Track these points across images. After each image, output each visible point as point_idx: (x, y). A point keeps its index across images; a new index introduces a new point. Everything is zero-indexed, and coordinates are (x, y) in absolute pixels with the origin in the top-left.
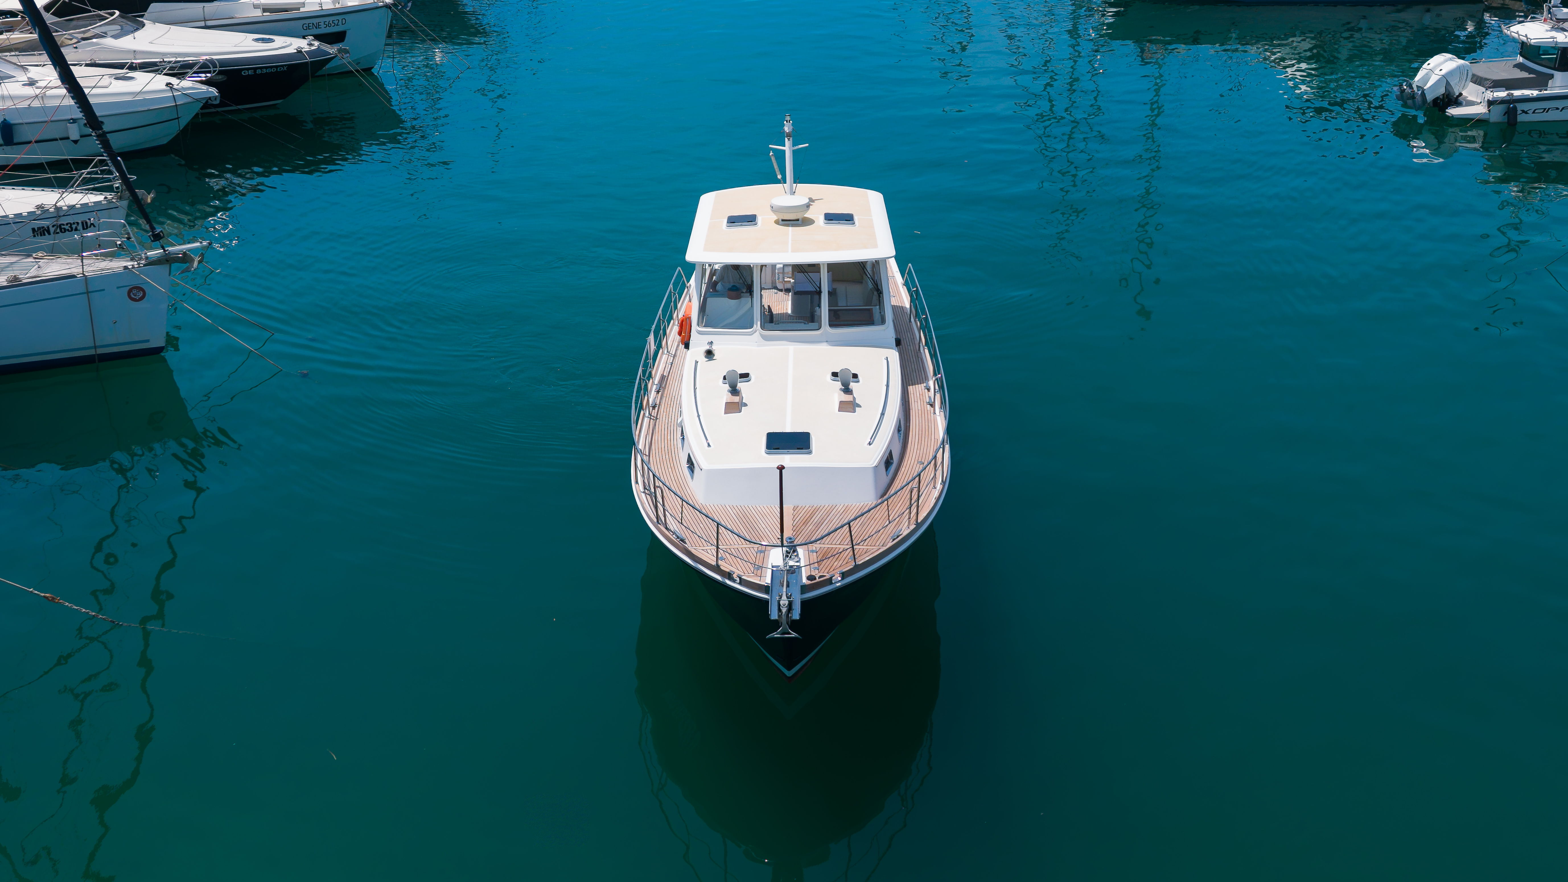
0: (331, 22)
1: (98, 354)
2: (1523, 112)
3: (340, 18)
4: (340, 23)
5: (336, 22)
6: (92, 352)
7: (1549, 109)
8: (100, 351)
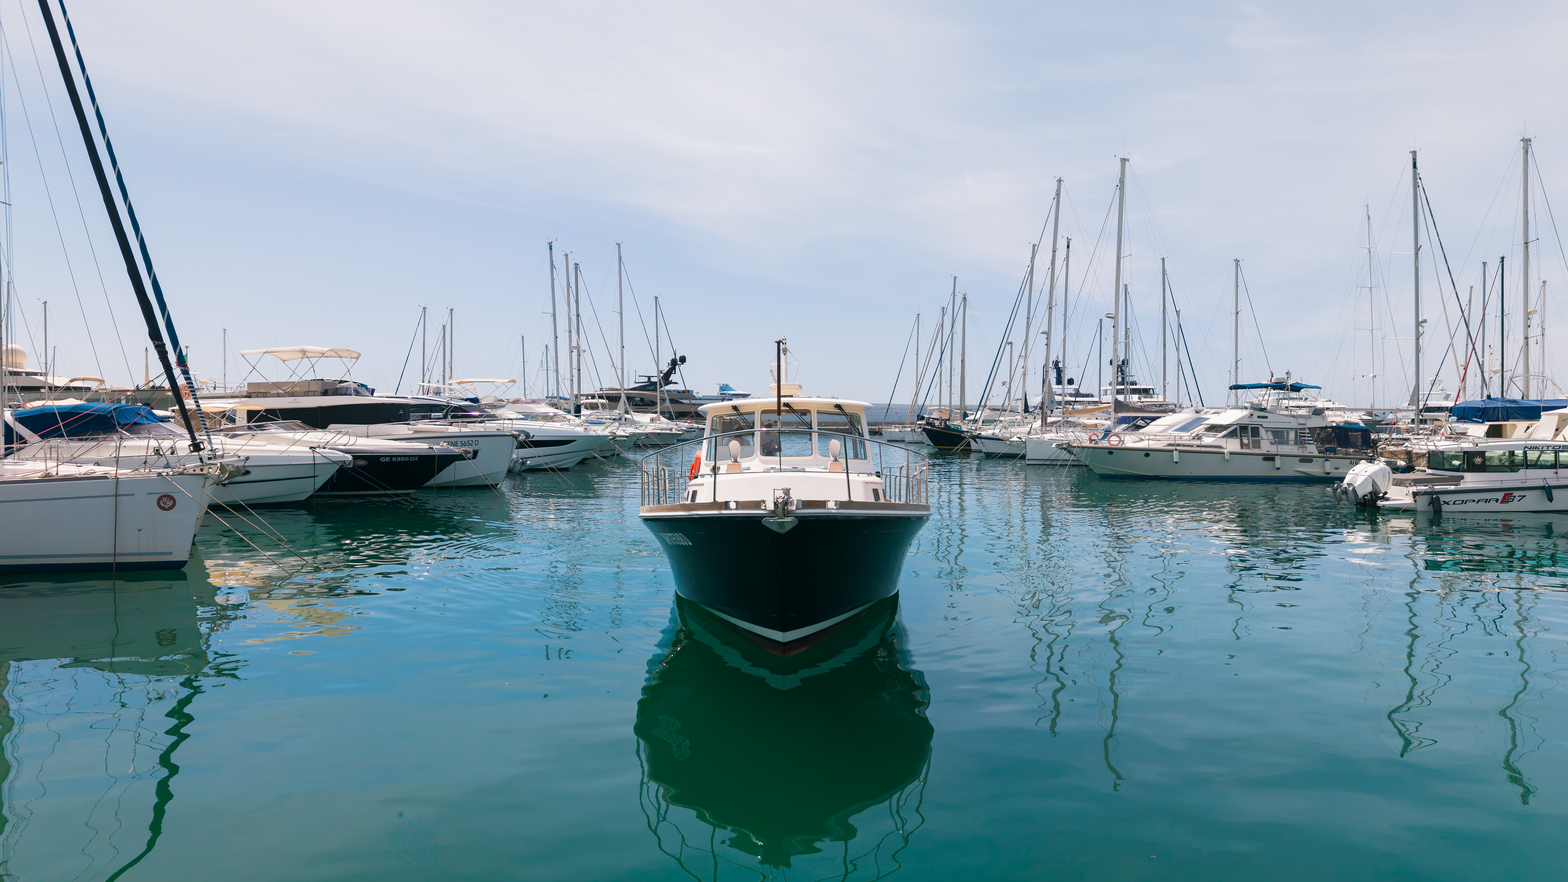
0: (466, 442)
1: (117, 563)
2: (1445, 502)
3: (474, 439)
4: (474, 443)
5: (471, 442)
6: (110, 560)
7: (1467, 501)
8: (119, 560)
